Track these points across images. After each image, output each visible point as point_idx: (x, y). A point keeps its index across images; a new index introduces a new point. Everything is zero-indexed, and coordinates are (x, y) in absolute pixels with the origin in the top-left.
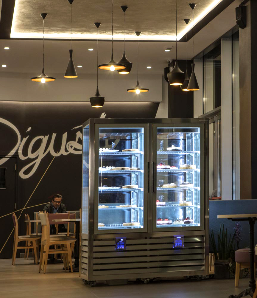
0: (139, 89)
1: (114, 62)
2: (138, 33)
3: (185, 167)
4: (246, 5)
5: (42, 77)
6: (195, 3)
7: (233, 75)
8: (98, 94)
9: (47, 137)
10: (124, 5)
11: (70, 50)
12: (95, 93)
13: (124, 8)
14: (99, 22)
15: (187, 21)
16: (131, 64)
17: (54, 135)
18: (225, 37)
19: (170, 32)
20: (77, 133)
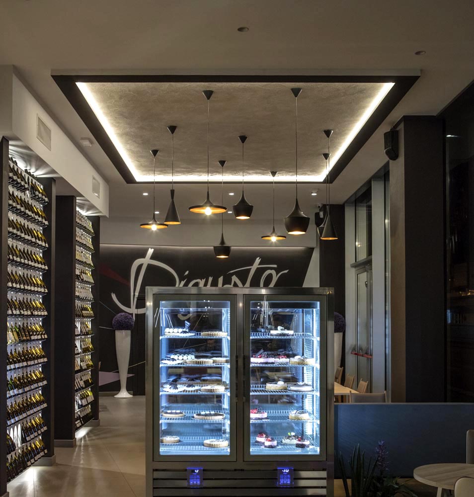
0: (275, 236)
1: (210, 203)
2: (274, 174)
3: (297, 361)
4: (398, 129)
5: (152, 224)
6: (330, 128)
7: (386, 221)
8: (223, 242)
9: (204, 281)
10: (242, 135)
11: (171, 190)
12: (219, 241)
13: (243, 139)
14: (223, 160)
15: (326, 156)
16: (252, 207)
17: (210, 279)
18: (376, 177)
19: (311, 171)
20: (233, 277)
